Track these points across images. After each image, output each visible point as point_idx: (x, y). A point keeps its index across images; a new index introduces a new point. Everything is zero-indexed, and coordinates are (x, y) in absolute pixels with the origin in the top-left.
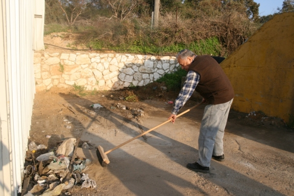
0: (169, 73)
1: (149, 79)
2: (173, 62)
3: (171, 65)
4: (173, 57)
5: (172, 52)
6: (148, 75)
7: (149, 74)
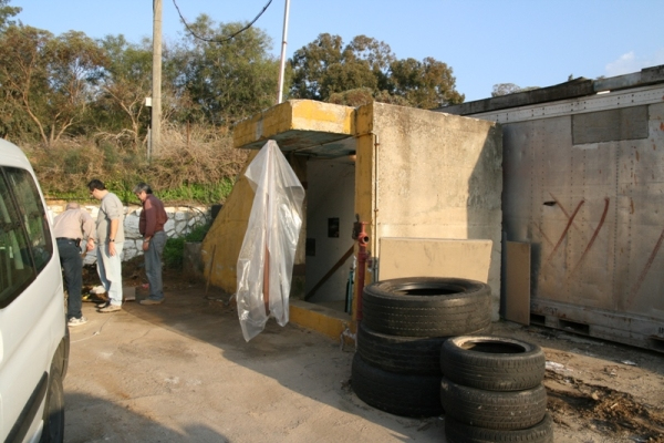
0: (175, 237)
1: (136, 248)
2: (183, 217)
3: (177, 222)
4: (182, 209)
5: (180, 199)
6: (132, 241)
7: (134, 239)
